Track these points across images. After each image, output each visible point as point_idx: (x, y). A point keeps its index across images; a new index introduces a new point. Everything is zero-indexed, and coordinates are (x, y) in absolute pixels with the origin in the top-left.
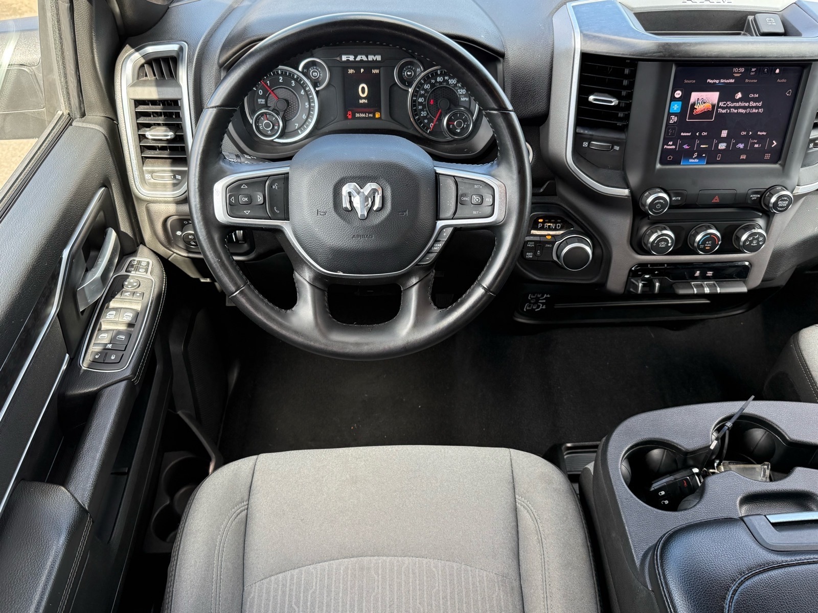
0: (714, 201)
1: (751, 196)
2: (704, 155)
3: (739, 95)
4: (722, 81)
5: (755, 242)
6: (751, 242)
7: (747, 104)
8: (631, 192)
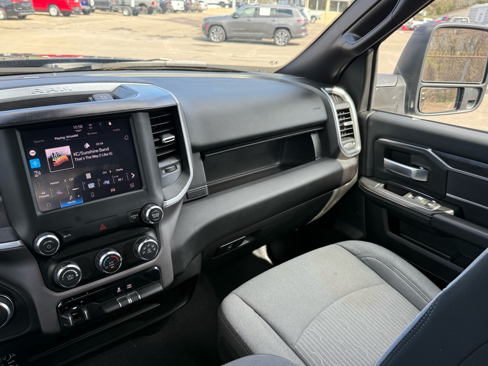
0: (101, 229)
1: (131, 217)
2: (79, 196)
3: (87, 146)
4: (68, 137)
5: (149, 250)
6: (146, 251)
7: (97, 151)
8: (23, 242)
